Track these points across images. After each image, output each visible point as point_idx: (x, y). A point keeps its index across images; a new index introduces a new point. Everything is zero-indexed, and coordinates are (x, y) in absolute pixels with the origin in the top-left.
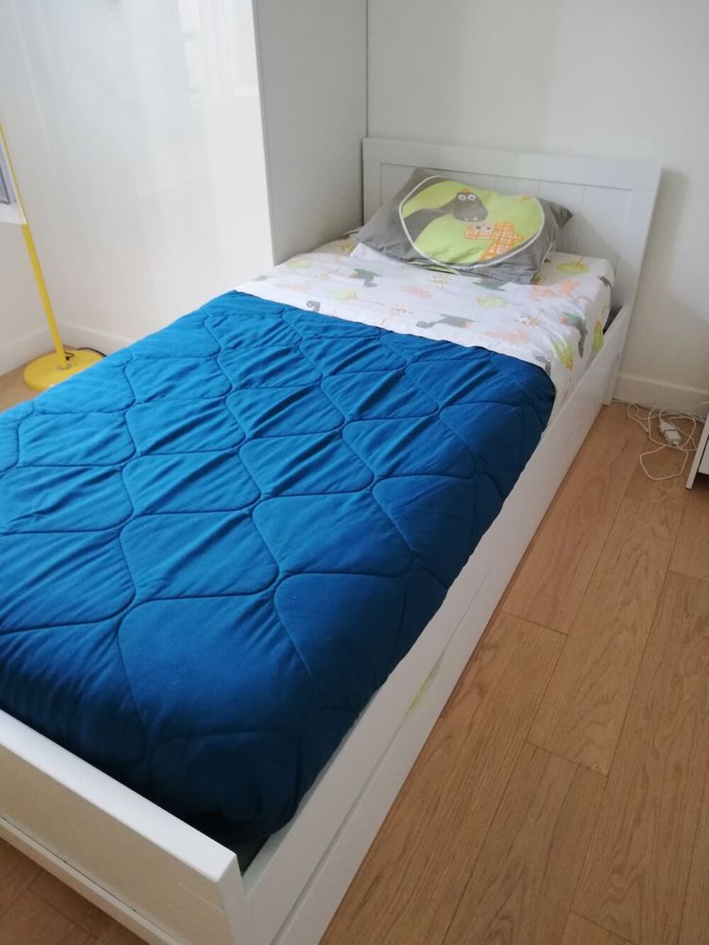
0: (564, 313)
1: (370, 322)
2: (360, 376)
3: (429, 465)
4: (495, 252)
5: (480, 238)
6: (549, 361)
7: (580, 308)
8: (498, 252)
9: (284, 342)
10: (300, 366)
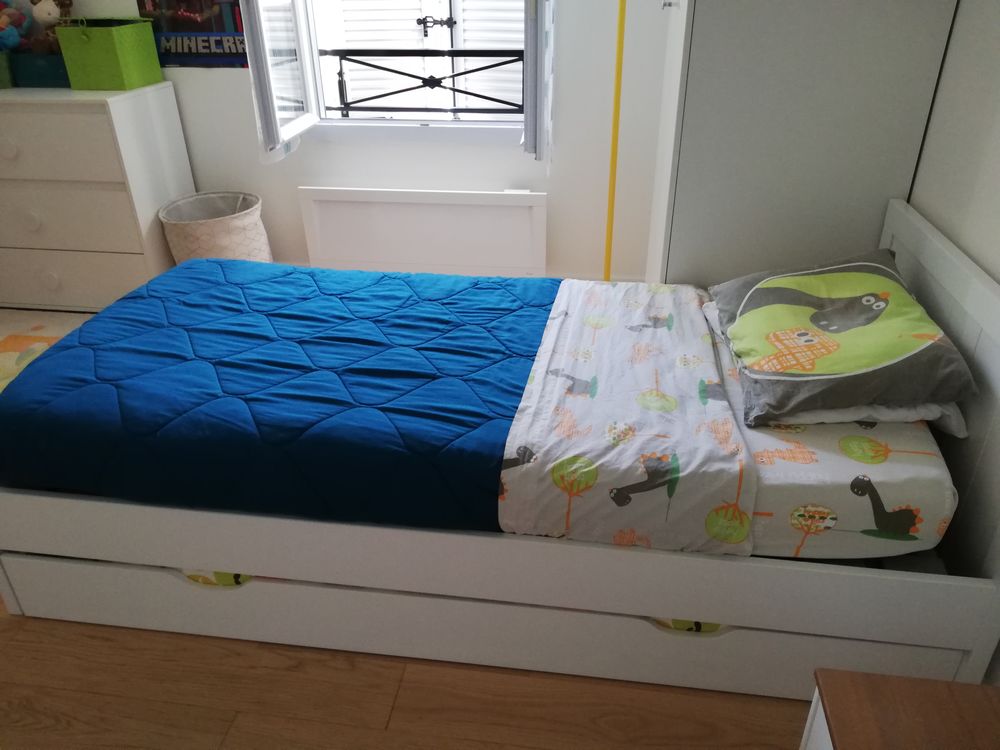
0: (674, 454)
6: (532, 460)
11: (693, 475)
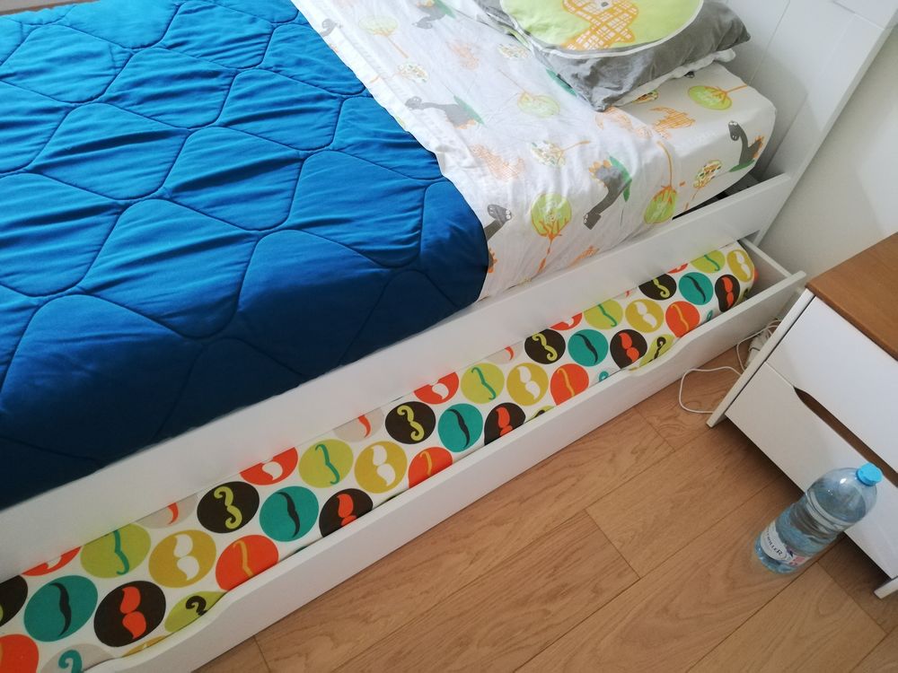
0: (611, 158)
1: (363, 73)
2: (250, 140)
3: (155, 300)
4: (583, 43)
5: (579, 13)
6: (508, 217)
7: (640, 159)
8: (586, 46)
9: (228, 61)
10: (206, 99)
11: (640, 171)
